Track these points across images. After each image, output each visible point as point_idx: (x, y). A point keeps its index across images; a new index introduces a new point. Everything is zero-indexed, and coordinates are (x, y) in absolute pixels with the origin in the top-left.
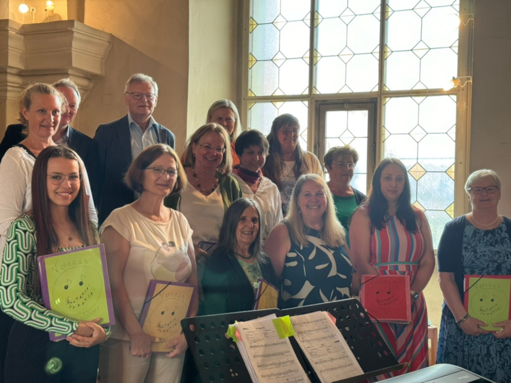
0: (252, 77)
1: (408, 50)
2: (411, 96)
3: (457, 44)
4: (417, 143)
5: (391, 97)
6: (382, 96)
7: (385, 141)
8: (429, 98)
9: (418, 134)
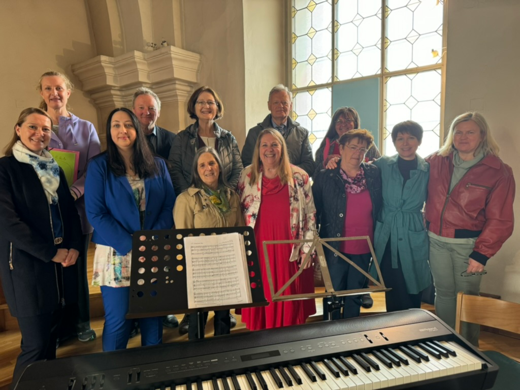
0: (295, 75)
1: (403, 39)
2: (405, 74)
3: (441, 28)
4: (410, 110)
5: (391, 77)
6: (384, 77)
7: (387, 110)
8: (419, 74)
9: (411, 102)
